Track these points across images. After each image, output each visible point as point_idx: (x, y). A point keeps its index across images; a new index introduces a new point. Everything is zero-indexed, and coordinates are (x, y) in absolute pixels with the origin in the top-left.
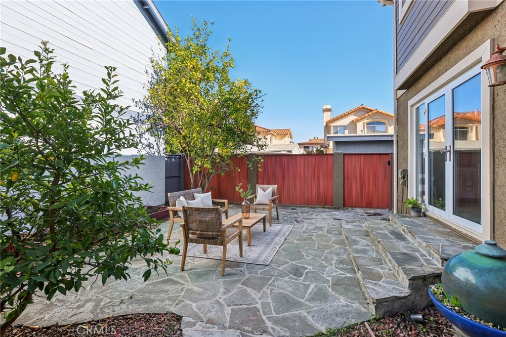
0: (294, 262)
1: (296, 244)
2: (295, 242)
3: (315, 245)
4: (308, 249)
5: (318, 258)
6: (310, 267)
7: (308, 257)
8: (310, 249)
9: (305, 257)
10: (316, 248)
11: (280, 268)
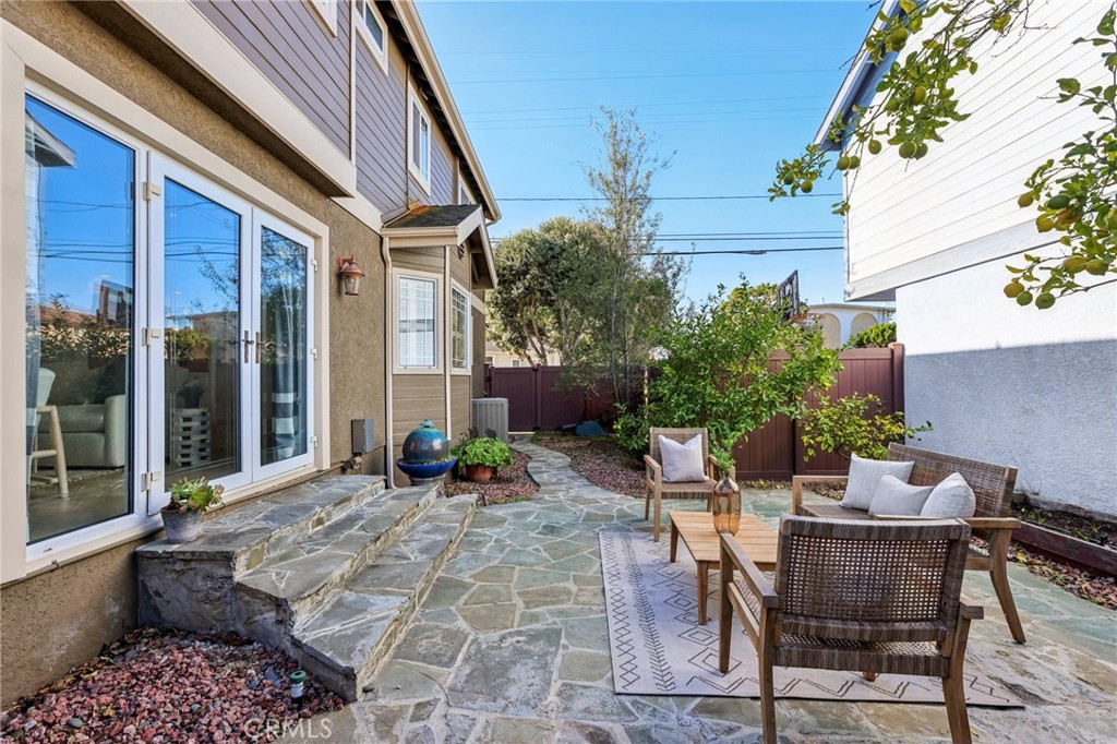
0: (559, 539)
1: (567, 579)
2: (573, 588)
3: (519, 577)
4: (537, 564)
5: (518, 548)
6: (531, 534)
7: (537, 550)
8: (532, 565)
9: (541, 548)
10: (518, 568)
11: (578, 532)
